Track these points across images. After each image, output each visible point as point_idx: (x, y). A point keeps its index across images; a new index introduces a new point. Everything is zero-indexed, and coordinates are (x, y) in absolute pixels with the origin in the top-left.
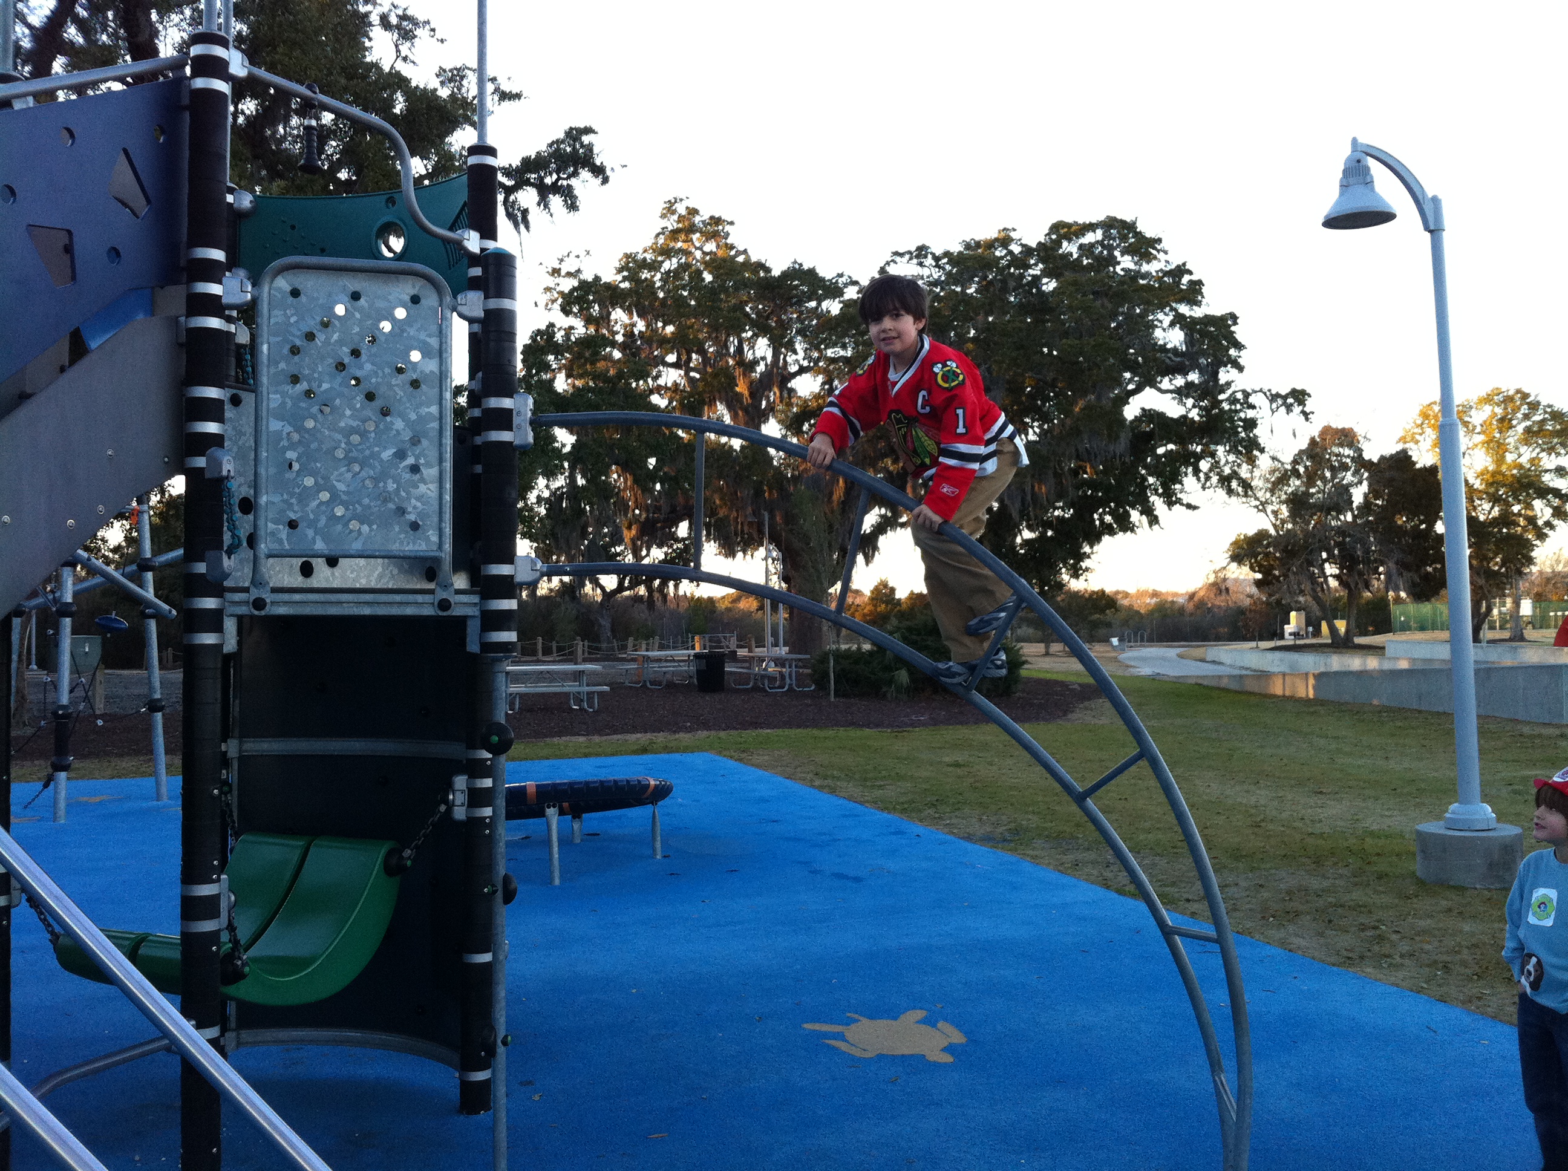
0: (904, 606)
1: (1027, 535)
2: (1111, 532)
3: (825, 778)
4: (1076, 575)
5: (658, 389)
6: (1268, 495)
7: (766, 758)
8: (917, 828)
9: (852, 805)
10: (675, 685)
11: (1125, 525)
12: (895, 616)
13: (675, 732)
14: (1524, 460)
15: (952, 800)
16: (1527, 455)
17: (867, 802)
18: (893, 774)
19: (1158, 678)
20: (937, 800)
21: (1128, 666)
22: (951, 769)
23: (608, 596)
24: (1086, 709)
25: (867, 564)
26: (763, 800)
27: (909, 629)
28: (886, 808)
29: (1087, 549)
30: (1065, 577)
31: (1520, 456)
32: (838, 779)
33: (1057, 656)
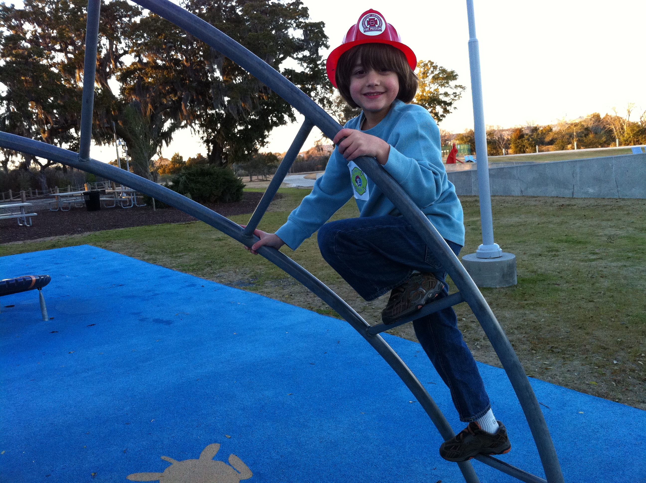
0: (187, 164)
1: (239, 128)
2: (276, 125)
3: (151, 254)
4: (263, 145)
5: (54, 65)
6: (336, 108)
7: (120, 245)
8: (201, 281)
9: (165, 270)
10: (76, 209)
11: (282, 122)
12: (184, 169)
13: (72, 234)
14: (432, 90)
15: (219, 261)
16: (434, 87)
17: (174, 267)
18: (187, 248)
19: (299, 188)
20: (211, 262)
21: (286, 184)
22: (216, 242)
23: (43, 167)
24: (274, 204)
25: (167, 145)
26: (116, 272)
27: (189, 174)
28: (185, 270)
29: (266, 133)
30: (258, 146)
31: (431, 88)
32: (158, 254)
33: (256, 182)
